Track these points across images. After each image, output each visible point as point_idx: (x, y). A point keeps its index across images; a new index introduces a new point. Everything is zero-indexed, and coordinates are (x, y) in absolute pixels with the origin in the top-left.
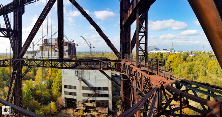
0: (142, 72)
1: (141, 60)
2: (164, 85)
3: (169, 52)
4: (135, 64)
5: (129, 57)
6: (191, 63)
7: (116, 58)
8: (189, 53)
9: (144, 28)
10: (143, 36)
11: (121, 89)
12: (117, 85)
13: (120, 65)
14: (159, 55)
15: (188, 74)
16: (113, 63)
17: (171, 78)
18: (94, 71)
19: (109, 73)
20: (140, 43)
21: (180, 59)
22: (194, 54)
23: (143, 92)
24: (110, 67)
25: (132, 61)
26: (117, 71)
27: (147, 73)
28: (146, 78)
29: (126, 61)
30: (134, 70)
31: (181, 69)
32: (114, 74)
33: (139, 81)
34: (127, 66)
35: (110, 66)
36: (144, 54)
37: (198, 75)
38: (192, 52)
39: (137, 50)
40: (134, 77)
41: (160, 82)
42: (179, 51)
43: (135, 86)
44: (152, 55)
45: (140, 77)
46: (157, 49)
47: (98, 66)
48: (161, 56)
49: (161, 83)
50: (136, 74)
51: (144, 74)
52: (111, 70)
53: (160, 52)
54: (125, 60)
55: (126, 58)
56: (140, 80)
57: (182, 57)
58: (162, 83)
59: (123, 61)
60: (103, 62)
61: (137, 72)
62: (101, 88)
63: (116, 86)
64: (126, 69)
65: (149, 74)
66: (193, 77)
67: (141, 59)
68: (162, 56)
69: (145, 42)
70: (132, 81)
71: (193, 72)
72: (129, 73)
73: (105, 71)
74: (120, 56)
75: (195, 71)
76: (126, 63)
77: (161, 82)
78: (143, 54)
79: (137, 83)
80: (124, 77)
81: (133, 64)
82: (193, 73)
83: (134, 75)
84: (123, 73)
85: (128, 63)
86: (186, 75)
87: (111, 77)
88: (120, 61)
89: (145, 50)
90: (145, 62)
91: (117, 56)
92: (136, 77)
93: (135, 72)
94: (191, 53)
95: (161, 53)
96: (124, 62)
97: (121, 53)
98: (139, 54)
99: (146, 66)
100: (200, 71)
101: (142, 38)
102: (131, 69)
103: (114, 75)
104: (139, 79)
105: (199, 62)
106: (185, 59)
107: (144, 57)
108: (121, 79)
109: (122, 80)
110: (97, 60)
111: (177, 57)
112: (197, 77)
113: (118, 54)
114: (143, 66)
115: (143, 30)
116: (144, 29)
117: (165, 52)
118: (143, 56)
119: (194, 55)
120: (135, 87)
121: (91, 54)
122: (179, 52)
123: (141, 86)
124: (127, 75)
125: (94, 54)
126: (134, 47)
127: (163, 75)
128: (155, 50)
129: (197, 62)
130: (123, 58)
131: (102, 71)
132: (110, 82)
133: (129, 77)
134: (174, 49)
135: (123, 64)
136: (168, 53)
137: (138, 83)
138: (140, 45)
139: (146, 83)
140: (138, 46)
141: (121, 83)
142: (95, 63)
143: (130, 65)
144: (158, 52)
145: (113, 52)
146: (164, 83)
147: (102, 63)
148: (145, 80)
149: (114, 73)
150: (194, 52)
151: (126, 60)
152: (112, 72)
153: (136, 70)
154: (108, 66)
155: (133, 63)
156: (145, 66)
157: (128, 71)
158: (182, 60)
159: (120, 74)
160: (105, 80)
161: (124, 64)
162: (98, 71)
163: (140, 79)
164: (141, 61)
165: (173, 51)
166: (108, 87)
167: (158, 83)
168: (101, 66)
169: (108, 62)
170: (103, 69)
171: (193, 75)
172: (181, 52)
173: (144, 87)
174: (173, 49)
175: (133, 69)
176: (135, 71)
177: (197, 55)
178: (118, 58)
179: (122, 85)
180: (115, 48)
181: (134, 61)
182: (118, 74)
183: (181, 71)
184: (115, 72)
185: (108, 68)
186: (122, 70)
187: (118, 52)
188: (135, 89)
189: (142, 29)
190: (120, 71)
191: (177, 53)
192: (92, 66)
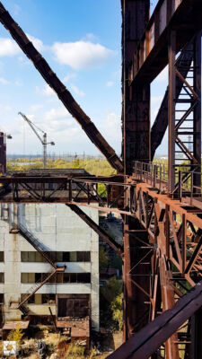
0: (185, 211)
1: (183, 178)
4: (165, 189)
5: (147, 169)
7: (110, 171)
9: (190, 87)
10: (188, 113)
11: (124, 260)
12: (113, 246)
13: (122, 190)
16: (102, 186)
18: (53, 205)
19: (92, 210)
20: (179, 130)
23: (186, 272)
24: (95, 194)
25: (154, 180)
26: (114, 205)
28: (197, 230)
29: (138, 181)
30: (161, 205)
32: (105, 215)
33: (174, 237)
34: (142, 194)
35: (96, 192)
36: (192, 161)
39: (172, 152)
40: (161, 226)
43: (164, 252)
45: (178, 227)
47: (65, 194)
50: (167, 217)
51: (192, 217)
52: (97, 204)
54: (134, 176)
55: (139, 173)
56: (178, 234)
59: (128, 180)
60: (77, 183)
61: (171, 210)
62: (71, 255)
63: (111, 248)
64: (138, 202)
67: (182, 175)
69: (194, 128)
70: (153, 235)
72: (145, 214)
73: (84, 207)
74: (122, 166)
76: (139, 186)
78: (187, 162)
79: (170, 243)
80: (133, 222)
81: (156, 189)
83: (161, 219)
84: (129, 213)
85: (144, 187)
87: (97, 222)
88: (121, 180)
89: (194, 152)
90: (194, 184)
91: (114, 166)
92: (167, 225)
93: (163, 211)
96: (132, 183)
97: (123, 158)
98: (177, 162)
99: (198, 196)
101: (184, 119)
102: (151, 201)
103: (104, 217)
104: (173, 230)
107: (191, 170)
108: (122, 230)
109: (126, 232)
110: (60, 176)
113: (117, 162)
114: (189, 196)
115: (188, 94)
118: (189, 168)
120: (163, 256)
124: (139, 218)
126: (159, 142)
130: (130, 173)
131: (75, 205)
132: (95, 236)
133: (145, 225)
135: (129, 187)
137: (173, 244)
140: (174, 140)
141: (124, 240)
142: (55, 186)
143: (148, 190)
145: (102, 155)
147: (74, 186)
148: (193, 237)
149: (104, 212)
151: (138, 178)
152: (102, 209)
153: (168, 206)
154: (89, 194)
155: (157, 186)
156: (194, 196)
157: (144, 208)
159: (122, 215)
160: (81, 231)
161: (133, 188)
162: (62, 206)
163: (176, 231)
164: (182, 182)
166: (89, 253)
168: (70, 194)
169: (89, 183)
170: (78, 200)
173: (191, 258)
175: (159, 202)
176: (164, 207)
178: (115, 172)
179: (127, 247)
180: (109, 147)
181: (160, 182)
182: (117, 213)
184: (107, 210)
185: (91, 199)
186: (127, 203)
187: (116, 155)
188: (162, 261)
190: (121, 207)
192: (48, 193)
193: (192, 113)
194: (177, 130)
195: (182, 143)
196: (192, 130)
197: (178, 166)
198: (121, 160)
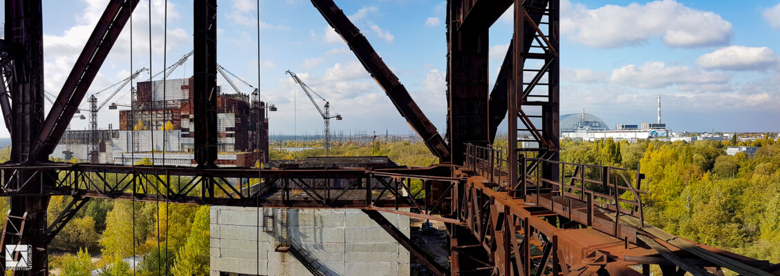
0: (528, 214)
2: (610, 267)
3: (645, 136)
4: (506, 184)
5: (483, 155)
6: (732, 182)
7: (430, 160)
8: (723, 142)
9: (544, 38)
10: (541, 73)
12: (433, 269)
13: (447, 187)
14: (605, 151)
15: (721, 222)
16: (417, 182)
18: (340, 211)
19: (401, 219)
21: (690, 165)
22: (745, 145)
24: (406, 195)
25: (491, 170)
26: (435, 210)
27: (552, 221)
28: (549, 237)
29: (471, 174)
30: (499, 208)
31: (691, 206)
32: (420, 225)
33: (516, 252)
34: (474, 193)
35: (408, 190)
36: (540, 143)
37: (758, 229)
38: (735, 136)
39: (513, 129)
40: (499, 236)
41: (592, 255)
42: (687, 134)
43: (503, 272)
44: (574, 148)
46: (594, 125)
47: (359, 195)
48: (613, 152)
49: (596, 260)
50: (507, 225)
51: (537, 222)
52: (408, 210)
53: (609, 135)
54: (467, 166)
55: (473, 162)
57: (697, 156)
58: (602, 259)
59: (457, 172)
60: (379, 178)
61: (512, 214)
64: (469, 204)
65: (558, 225)
66: (741, 234)
68: (619, 153)
69: (550, 96)
70: (488, 250)
71: (739, 216)
72: (478, 222)
73: (389, 215)
74: (447, 152)
75: (747, 210)
76: (470, 180)
77: (598, 255)
78: (536, 145)
79: (509, 259)
80: (462, 234)
81: (496, 185)
82: (738, 221)
83: (499, 228)
84: (457, 222)
85: (479, 181)
86: (714, 228)
87: (407, 234)
88: (447, 172)
89: (544, 130)
91: (436, 152)
92: (507, 236)
93: (501, 215)
94: (734, 142)
95: (611, 140)
96: (461, 177)
97: (449, 141)
98: (520, 145)
100: (766, 213)
101: (535, 82)
102: (488, 203)
103: (419, 228)
105: (763, 178)
106: (709, 166)
107: (538, 156)
108: (447, 247)
109: (454, 249)
110: (352, 169)
111: (676, 157)
112: (755, 234)
113: (440, 147)
114: (535, 192)
115: (542, 46)
116: (545, 45)
117: (629, 135)
118: (537, 153)
119: (744, 149)
121: (327, 144)
122: (688, 139)
124: (470, 228)
125: (340, 145)
127: (611, 228)
128: (587, 128)
129: (756, 177)
130: (459, 161)
131: (376, 212)
132: (405, 254)
133: (478, 235)
134: (664, 125)
135: (456, 182)
136: (640, 141)
137: (514, 260)
140: (516, 114)
141: (451, 261)
142: (344, 182)
143: (483, 187)
144: (599, 135)
146: (611, 259)
147: (374, 182)
149: (418, 221)
150: (744, 140)
151: (471, 169)
152: (415, 216)
153: (507, 208)
154: (396, 194)
155: (496, 180)
156: (542, 192)
158: (696, 168)
159: (448, 225)
160: (383, 248)
161: (462, 184)
162: (357, 212)
164: (526, 174)
165: (661, 132)
167: (586, 262)
168: (369, 194)
169: (396, 177)
170: (382, 203)
171: (739, 228)
172: (694, 139)
174: (662, 126)
175: (496, 202)
176: (502, 210)
177: (758, 150)
178: (435, 160)
180: (427, 122)
181: (499, 173)
182: (438, 222)
183: (691, 213)
184: (424, 217)
185: (400, 202)
186: (455, 207)
187: (438, 135)
189: (535, 42)
190: (446, 213)
191: (679, 142)
192: (334, 194)
193: (547, 74)
194: (526, 98)
195: (526, 117)
196: (546, 100)
197: (522, 150)
198: (447, 143)
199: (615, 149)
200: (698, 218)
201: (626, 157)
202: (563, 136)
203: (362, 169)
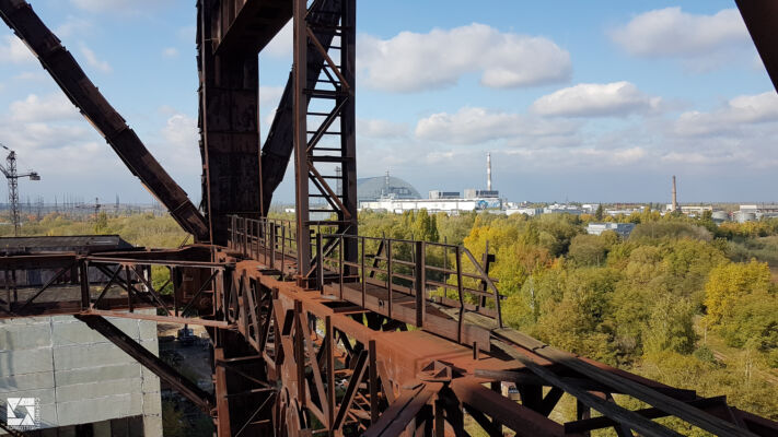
0: (329, 311)
1: (325, 249)
2: (456, 385)
3: (469, 206)
4: (292, 270)
5: (256, 231)
6: (596, 272)
7: (179, 238)
8: (582, 216)
9: (334, 68)
10: (330, 118)
11: (217, 422)
12: (192, 396)
13: (206, 277)
14: (416, 226)
15: (582, 331)
16: (160, 272)
17: (493, 346)
18: (43, 321)
19: (143, 326)
20: (316, 153)
21: (534, 247)
22: (616, 220)
23: (336, 427)
24: (147, 289)
25: (270, 253)
26: (190, 311)
27: (358, 318)
28: (353, 343)
29: (240, 257)
30: (285, 303)
31: (537, 305)
32: (175, 334)
33: (312, 363)
34: (247, 283)
35: (149, 285)
36: (340, 214)
37: (639, 345)
38: (601, 209)
39: (302, 196)
40: (288, 343)
41: (431, 367)
42: (529, 205)
43: (295, 394)
44: (375, 223)
45: (320, 342)
46: (402, 192)
47: (72, 293)
48: (428, 228)
49: (439, 375)
50: (299, 326)
51: (342, 321)
52: (154, 311)
53: (421, 206)
54: (232, 247)
55: (240, 239)
56: (319, 356)
57: (543, 235)
58: (443, 373)
59: (219, 256)
60: (98, 265)
61: (305, 311)
62: (96, 429)
63: (188, 401)
64: (241, 299)
65: (366, 322)
66: (612, 350)
67: (324, 242)
68: (435, 228)
69: (343, 149)
70: (272, 364)
71: (608, 322)
72: (255, 323)
73: (118, 320)
74: (203, 227)
75: (621, 315)
76: (241, 265)
77: (439, 368)
78: (335, 217)
79: (305, 375)
80: (231, 342)
81: (276, 272)
82: (607, 330)
83: (287, 331)
84: (224, 324)
85: (252, 268)
86: (571, 339)
87: (155, 351)
88: (206, 255)
89: (345, 196)
90: (346, 259)
91: (187, 227)
92: (299, 342)
93: (290, 314)
94: (599, 216)
95: (424, 212)
96: (227, 262)
97: (206, 211)
98: (313, 217)
99: (353, 280)
100: (651, 322)
101: (322, 131)
102: (266, 297)
103: (173, 337)
104: (311, 351)
105: (644, 269)
106: (562, 249)
107: (340, 231)
108: (213, 364)
109: (219, 363)
110: (59, 253)
111: (514, 235)
112: (633, 352)
113: (192, 219)
114: (337, 281)
115: (332, 81)
116: (336, 79)
117: (449, 206)
118: (336, 228)
119: (614, 226)
120: (292, 401)
121: (15, 218)
122: (530, 212)
123: (328, 391)
124: (243, 332)
125: (39, 218)
126: (279, 177)
127: (449, 329)
128: (393, 195)
129: (632, 267)
130: (222, 240)
131: (99, 317)
132: (153, 381)
133: (255, 344)
134: (496, 193)
135: (221, 269)
136: (463, 213)
137: (310, 376)
138: (316, 165)
139: (349, 372)
140: (306, 173)
141: (216, 382)
142: (46, 276)
143: (260, 275)
144: (408, 206)
145: (161, 204)
146: (457, 373)
147: (94, 274)
148: (348, 358)
149: (171, 328)
150: (613, 213)
151: (239, 250)
152: (165, 321)
153: (298, 304)
154: (130, 289)
155: (278, 265)
156: (346, 281)
157: (253, 312)
158: (543, 251)
159: (210, 329)
160: (118, 373)
161: (229, 272)
162: (68, 320)
163: (316, 350)
164: (323, 255)
165: (492, 201)
166: (140, 418)
167: (422, 377)
168: (85, 293)
169: (131, 264)
170: (105, 304)
171: (610, 341)
172: (539, 212)
173: (344, 399)
174: (494, 193)
175: (281, 296)
176: (291, 306)
177: (636, 228)
178: (191, 240)
179: (221, 395)
180: (173, 185)
181: (281, 256)
182: (198, 327)
183: (537, 314)
184: (176, 322)
185: (136, 301)
186: (218, 304)
187: (190, 203)
188: (292, 412)
189: (323, 76)
190: (206, 313)
191: (517, 215)
192: (25, 295)
193: (338, 119)
194: (310, 152)
195: (321, 178)
196: (339, 154)
197: (315, 223)
198: (203, 214)
199: (430, 223)
200: (547, 322)
201: (444, 233)
202: (362, 207)
203: (72, 253)
